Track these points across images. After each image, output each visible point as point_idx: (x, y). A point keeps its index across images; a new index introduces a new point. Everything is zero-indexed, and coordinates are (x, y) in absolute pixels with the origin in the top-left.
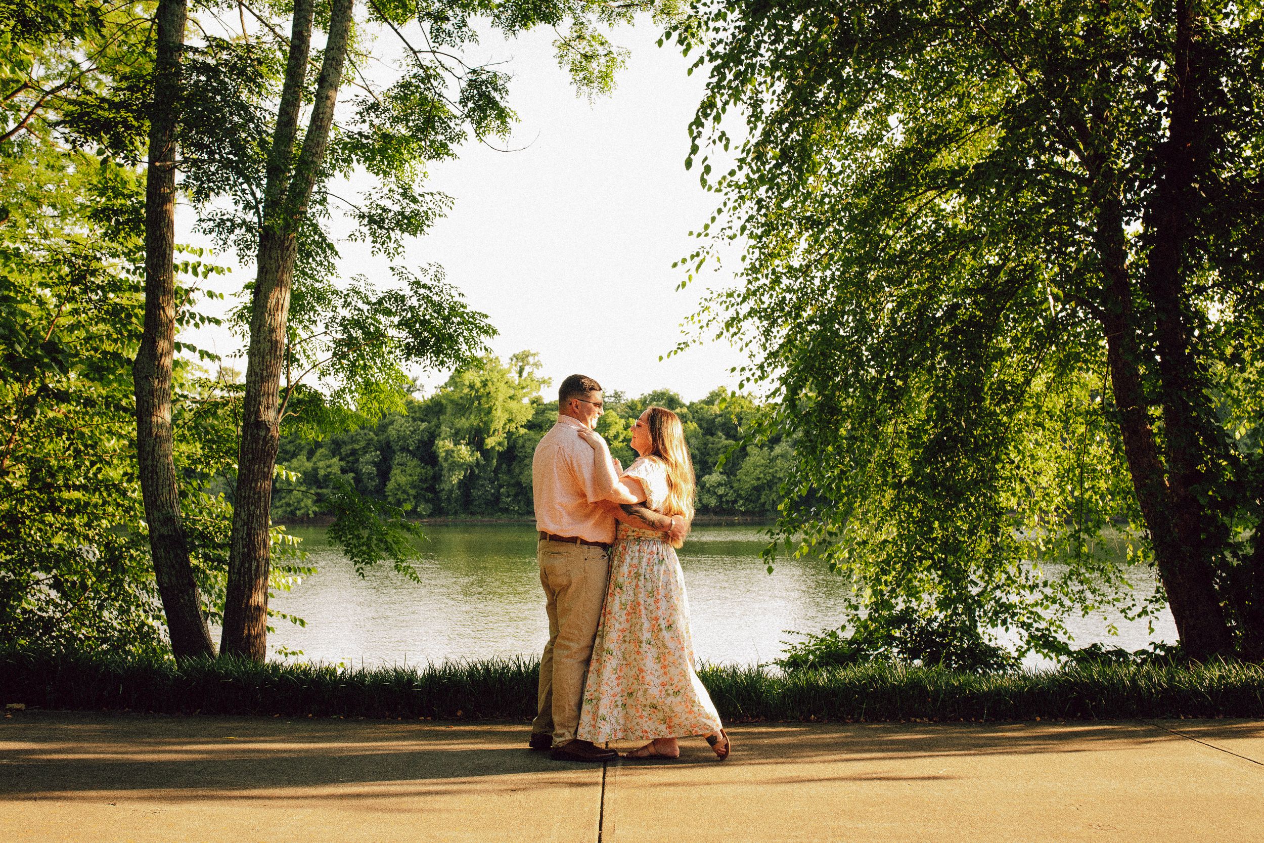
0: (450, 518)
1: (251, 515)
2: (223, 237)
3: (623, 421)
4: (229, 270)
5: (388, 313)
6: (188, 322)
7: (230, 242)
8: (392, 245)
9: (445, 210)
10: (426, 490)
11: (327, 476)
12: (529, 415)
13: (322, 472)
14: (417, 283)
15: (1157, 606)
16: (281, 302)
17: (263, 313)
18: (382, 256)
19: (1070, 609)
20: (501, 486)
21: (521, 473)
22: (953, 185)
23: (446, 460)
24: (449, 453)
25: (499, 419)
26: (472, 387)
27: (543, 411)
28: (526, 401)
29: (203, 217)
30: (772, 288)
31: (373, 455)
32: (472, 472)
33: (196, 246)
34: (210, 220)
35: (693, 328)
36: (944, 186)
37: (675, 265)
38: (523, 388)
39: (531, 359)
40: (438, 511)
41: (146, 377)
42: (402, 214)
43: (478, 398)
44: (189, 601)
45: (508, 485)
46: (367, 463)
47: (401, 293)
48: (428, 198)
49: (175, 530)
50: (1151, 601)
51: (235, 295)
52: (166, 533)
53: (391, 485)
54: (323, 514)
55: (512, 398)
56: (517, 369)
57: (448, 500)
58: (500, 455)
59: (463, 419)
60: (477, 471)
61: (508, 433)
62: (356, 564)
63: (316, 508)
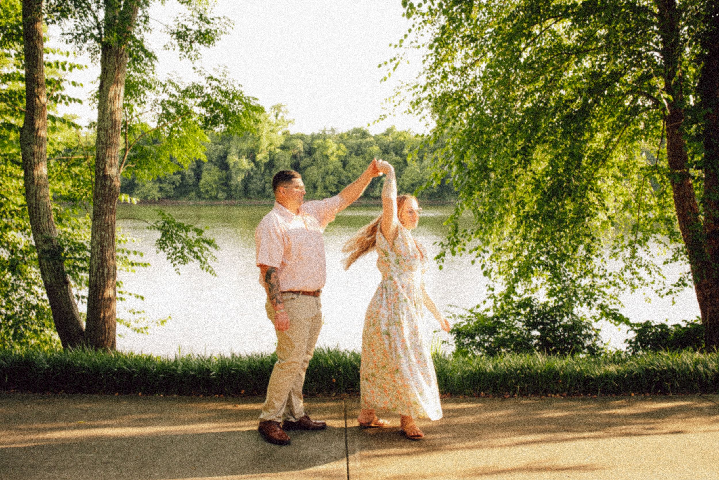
0: (237, 201)
1: (101, 237)
2: (79, 45)
3: (336, 145)
4: (86, 66)
5: (192, 96)
6: (61, 102)
7: (84, 49)
8: (193, 53)
9: (229, 29)
10: (223, 184)
11: (165, 177)
12: (281, 141)
13: (162, 175)
14: (211, 78)
15: (678, 288)
16: (118, 93)
17: (106, 101)
18: (187, 60)
19: (624, 289)
20: (266, 183)
22: (566, 15)
23: (234, 167)
24: (235, 163)
25: (264, 144)
27: (290, 139)
28: (280, 133)
29: (65, 32)
30: (442, 82)
31: (192, 165)
32: (249, 174)
33: (64, 51)
34: (69, 33)
35: (390, 106)
36: (559, 16)
37: (380, 66)
38: (278, 125)
39: (283, 109)
40: (230, 196)
41: (29, 144)
42: (199, 31)
43: (252, 131)
44: (64, 293)
46: (188, 169)
47: (201, 85)
48: (217, 21)
49: (53, 247)
50: (675, 286)
51: (92, 82)
52: (47, 249)
53: (202, 182)
54: (163, 198)
55: (271, 131)
56: (275, 114)
57: (236, 191)
58: (265, 164)
59: (244, 144)
60: (252, 174)
61: (270, 151)
62: (174, 265)
63: (159, 195)
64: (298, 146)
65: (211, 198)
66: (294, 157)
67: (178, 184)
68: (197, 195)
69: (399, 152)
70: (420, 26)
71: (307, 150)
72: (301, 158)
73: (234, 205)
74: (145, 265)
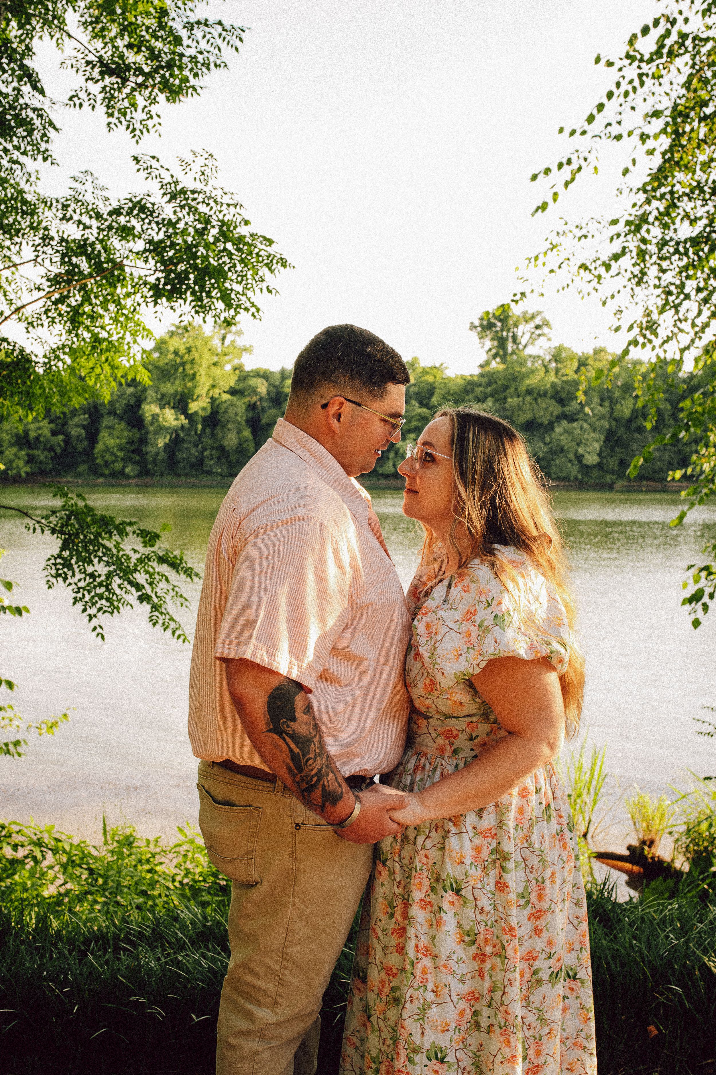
0: (157, 479)
10: (133, 452)
11: (37, 438)
12: (231, 381)
13: (33, 434)
14: (174, 184)
20: (205, 449)
21: (224, 437)
23: (152, 423)
24: (155, 417)
25: (203, 384)
26: (176, 353)
27: (245, 378)
28: (228, 368)
31: (83, 418)
32: (177, 435)
37: (534, 177)
38: (226, 355)
39: (233, 327)
40: (145, 472)
43: (183, 364)
45: (212, 449)
46: (76, 425)
47: (149, 200)
48: (200, 31)
53: (99, 447)
54: (34, 473)
55: (215, 364)
56: (221, 336)
57: (155, 462)
58: (204, 419)
59: (169, 385)
60: (182, 434)
61: (212, 398)
62: (90, 617)
63: (27, 469)
64: (259, 390)
65: (114, 474)
66: (252, 407)
67: (59, 451)
68: (90, 469)
69: (425, 401)
70: (630, 88)
71: (273, 395)
72: (264, 410)
73: (153, 486)
74: (18, 611)
